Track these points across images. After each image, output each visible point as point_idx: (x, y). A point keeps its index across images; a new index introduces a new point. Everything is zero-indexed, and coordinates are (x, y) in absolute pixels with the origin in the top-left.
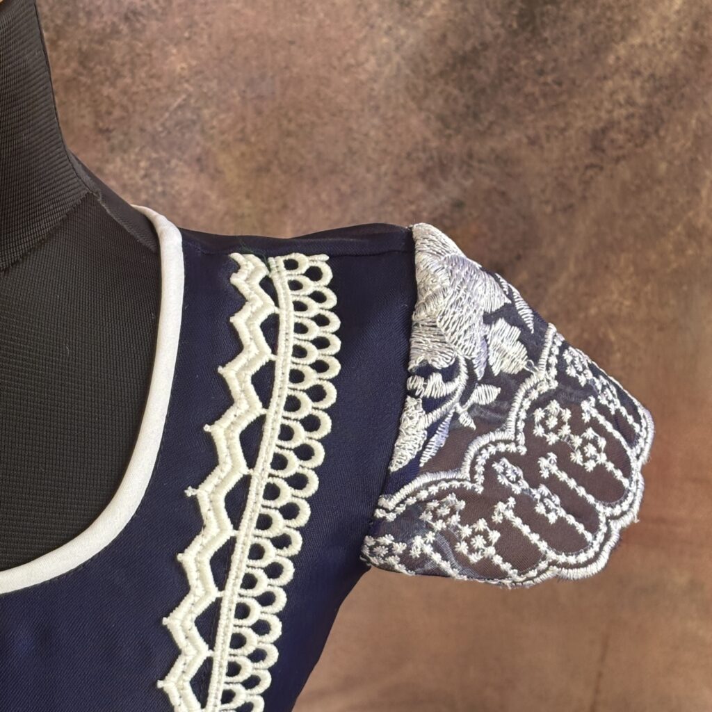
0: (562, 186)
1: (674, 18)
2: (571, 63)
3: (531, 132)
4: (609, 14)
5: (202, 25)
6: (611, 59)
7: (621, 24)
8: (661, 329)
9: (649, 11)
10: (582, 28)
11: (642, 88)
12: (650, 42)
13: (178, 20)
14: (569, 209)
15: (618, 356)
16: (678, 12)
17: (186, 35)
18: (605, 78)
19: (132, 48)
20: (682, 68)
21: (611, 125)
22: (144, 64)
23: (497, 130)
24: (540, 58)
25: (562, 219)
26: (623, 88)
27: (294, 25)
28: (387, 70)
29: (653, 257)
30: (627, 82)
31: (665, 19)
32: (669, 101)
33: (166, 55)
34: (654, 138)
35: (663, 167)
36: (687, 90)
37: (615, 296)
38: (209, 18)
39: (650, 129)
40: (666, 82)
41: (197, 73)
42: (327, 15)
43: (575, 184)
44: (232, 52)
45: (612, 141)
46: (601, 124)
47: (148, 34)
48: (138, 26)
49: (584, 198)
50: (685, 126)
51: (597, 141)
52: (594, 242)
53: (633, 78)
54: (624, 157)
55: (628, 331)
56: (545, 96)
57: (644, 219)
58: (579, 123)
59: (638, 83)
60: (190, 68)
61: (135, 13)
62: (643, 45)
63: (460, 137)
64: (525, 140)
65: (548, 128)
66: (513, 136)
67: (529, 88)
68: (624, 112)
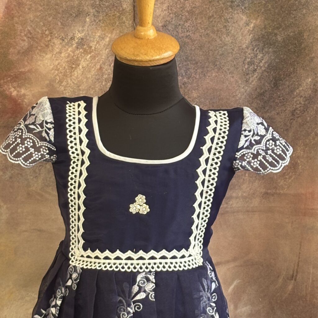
0: (285, 124)
1: (309, 83)
2: (286, 95)
3: (277, 111)
4: (294, 83)
5: (200, 86)
6: (295, 93)
7: (297, 85)
8: (310, 159)
9: (303, 82)
10: (288, 86)
11: (303, 100)
12: (304, 89)
13: (195, 85)
14: (287, 130)
15: (301, 166)
16: (310, 82)
17: (197, 88)
18: (294, 98)
19: (184, 91)
20: (312, 95)
21: (296, 109)
22: (187, 95)
23: (269, 111)
24: (279, 93)
25: (285, 132)
26: (299, 100)
27: (221, 86)
28: (243, 97)
29: (308, 141)
30: (299, 99)
31: (307, 83)
32: (309, 103)
33: (192, 93)
34: (306, 112)
35: (309, 118)
36: (313, 100)
37: (299, 151)
38: (202, 84)
39: (305, 110)
40: (308, 98)
41: (199, 97)
42: (229, 84)
43: (288, 124)
44: (207, 92)
45: (297, 113)
46: (294, 109)
47: (188, 88)
48: (186, 86)
49: (291, 127)
50: (313, 108)
51: (293, 113)
52: (293, 138)
53: (300, 98)
54: (299, 117)
55: (303, 160)
56: (280, 103)
57: (305, 131)
58: (289, 109)
59: (302, 99)
60: (197, 95)
61: (185, 83)
62: (303, 90)
63: (261, 113)
64: (276, 113)
65: (281, 110)
66: (273, 112)
67: (277, 101)
68: (299, 106)
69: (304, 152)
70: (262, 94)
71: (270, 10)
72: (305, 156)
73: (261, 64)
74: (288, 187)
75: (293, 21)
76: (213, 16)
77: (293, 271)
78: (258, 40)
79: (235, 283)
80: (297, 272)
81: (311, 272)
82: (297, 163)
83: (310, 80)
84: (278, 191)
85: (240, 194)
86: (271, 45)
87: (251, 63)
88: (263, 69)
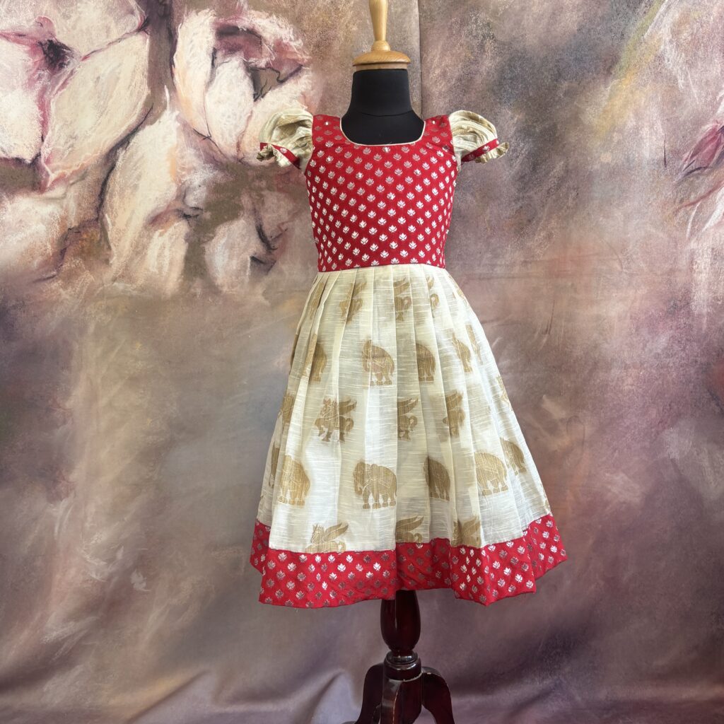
69: (558, 223)
70: (522, 177)
71: (530, 107)
72: (559, 226)
73: (523, 152)
74: (544, 255)
75: (549, 115)
76: (485, 109)
77: (548, 326)
78: (520, 131)
79: (497, 340)
80: (551, 326)
81: (563, 324)
82: (551, 233)
83: (562, 163)
84: (535, 259)
85: (503, 263)
86: (531, 135)
87: (514, 151)
88: (524, 156)
